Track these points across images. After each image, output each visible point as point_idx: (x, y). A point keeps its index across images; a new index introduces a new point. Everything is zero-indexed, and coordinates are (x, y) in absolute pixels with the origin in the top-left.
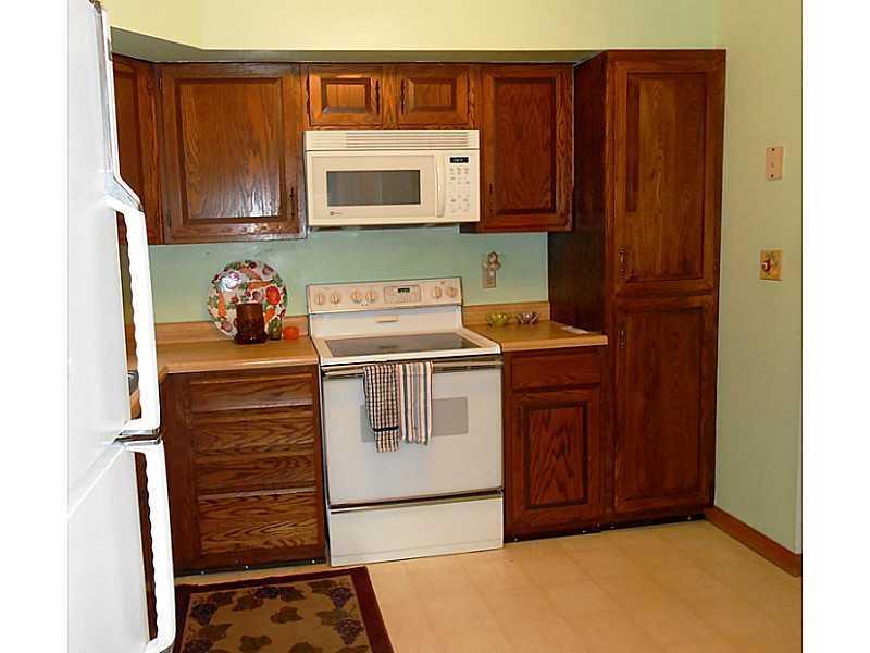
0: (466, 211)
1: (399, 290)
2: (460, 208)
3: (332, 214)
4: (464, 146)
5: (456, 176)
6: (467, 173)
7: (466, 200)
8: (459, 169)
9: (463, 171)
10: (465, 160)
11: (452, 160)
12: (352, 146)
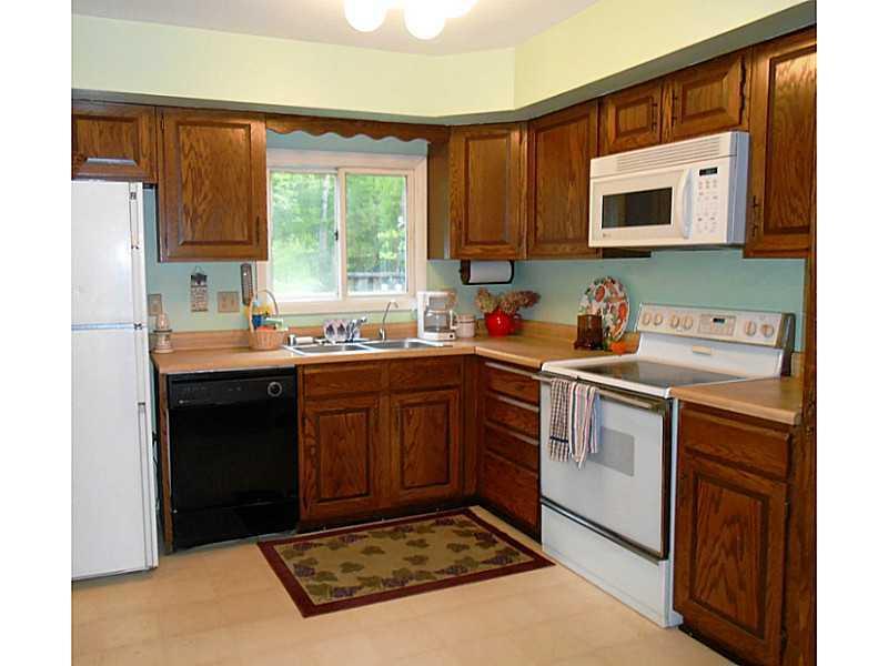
0: (712, 231)
1: (715, 320)
2: (706, 228)
3: (604, 235)
4: (714, 153)
5: (704, 190)
6: (715, 186)
7: (713, 219)
8: (708, 182)
9: (711, 185)
10: (714, 171)
11: (703, 172)
12: (621, 168)
